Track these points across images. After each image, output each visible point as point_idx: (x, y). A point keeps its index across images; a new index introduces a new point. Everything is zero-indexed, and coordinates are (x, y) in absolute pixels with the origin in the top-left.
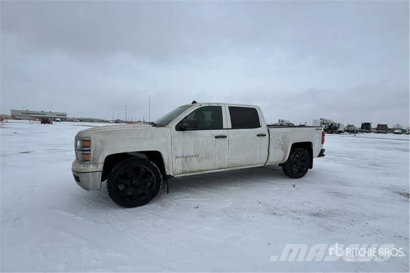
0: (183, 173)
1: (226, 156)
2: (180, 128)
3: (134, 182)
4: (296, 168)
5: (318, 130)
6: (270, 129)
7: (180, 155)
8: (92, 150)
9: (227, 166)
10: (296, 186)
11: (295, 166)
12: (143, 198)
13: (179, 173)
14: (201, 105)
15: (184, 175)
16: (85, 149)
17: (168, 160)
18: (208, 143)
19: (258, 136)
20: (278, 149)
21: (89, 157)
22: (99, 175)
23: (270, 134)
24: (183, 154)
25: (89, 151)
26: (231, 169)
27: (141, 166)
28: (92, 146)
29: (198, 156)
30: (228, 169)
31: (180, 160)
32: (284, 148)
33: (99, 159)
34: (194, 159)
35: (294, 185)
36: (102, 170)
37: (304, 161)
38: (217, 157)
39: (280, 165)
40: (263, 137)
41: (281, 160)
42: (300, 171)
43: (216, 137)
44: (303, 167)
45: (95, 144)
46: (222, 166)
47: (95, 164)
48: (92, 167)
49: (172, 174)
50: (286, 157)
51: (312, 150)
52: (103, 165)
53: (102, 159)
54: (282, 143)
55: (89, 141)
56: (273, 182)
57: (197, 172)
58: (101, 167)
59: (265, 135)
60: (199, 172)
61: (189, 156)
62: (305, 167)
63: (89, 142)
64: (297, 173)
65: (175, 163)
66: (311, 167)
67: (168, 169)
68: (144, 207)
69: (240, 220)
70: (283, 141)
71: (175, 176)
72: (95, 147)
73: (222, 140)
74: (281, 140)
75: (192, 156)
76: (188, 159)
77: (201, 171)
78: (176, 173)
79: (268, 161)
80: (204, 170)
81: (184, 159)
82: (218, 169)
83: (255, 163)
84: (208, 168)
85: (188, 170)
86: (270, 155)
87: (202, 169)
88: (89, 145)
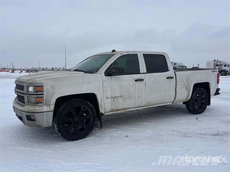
0: (111, 111)
1: (144, 96)
2: (109, 73)
3: (76, 119)
4: (197, 105)
5: (213, 71)
6: (176, 72)
7: (109, 96)
8: (45, 94)
9: (144, 105)
10: (199, 119)
11: (196, 103)
12: (83, 132)
13: (108, 111)
14: (121, 54)
15: (112, 113)
16: (39, 93)
17: (101, 100)
18: (130, 85)
19: (167, 78)
20: (182, 89)
21: (42, 100)
22: (51, 114)
23: (177, 76)
24: (112, 95)
25: (43, 94)
26: (147, 107)
27: (82, 106)
28: (45, 91)
29: (123, 96)
30: (145, 107)
31: (109, 100)
32: (187, 89)
33: (51, 100)
34: (120, 99)
35: (197, 118)
36: (53, 110)
37: (203, 99)
38: (137, 97)
39: (184, 103)
40: (171, 80)
41: (185, 98)
42: (200, 107)
43: (136, 81)
44: (202, 104)
45: (47, 89)
46: (141, 105)
47: (48, 105)
48: (46, 108)
49: (103, 112)
50: (189, 95)
51: (210, 89)
52: (54, 106)
53: (53, 101)
54: (186, 84)
55: (42, 86)
56: (179, 118)
57: (121, 110)
58: (52, 108)
59: (172, 78)
60: (123, 110)
61: (116, 97)
62: (205, 104)
63: (42, 88)
64: (198, 109)
65: (106, 102)
66: (209, 104)
67: (101, 108)
68: (85, 139)
69: (163, 141)
70: (187, 83)
71: (106, 114)
72: (48, 91)
73: (140, 82)
74: (185, 82)
75: (118, 96)
76: (116, 99)
77: (125, 109)
78: (107, 111)
79: (176, 100)
80: (127, 109)
81: (112, 99)
82: (137, 107)
83: (165, 102)
84: (130, 107)
85: (116, 108)
86: (177, 94)
87: (126, 107)
88: (42, 90)
